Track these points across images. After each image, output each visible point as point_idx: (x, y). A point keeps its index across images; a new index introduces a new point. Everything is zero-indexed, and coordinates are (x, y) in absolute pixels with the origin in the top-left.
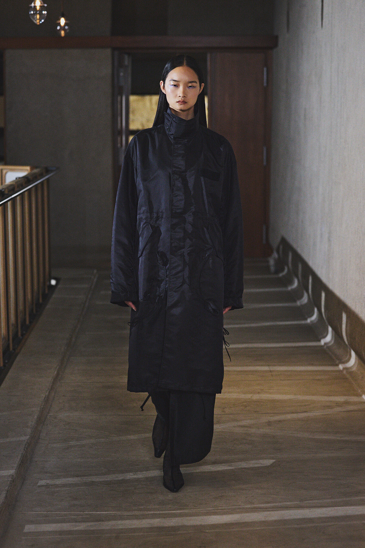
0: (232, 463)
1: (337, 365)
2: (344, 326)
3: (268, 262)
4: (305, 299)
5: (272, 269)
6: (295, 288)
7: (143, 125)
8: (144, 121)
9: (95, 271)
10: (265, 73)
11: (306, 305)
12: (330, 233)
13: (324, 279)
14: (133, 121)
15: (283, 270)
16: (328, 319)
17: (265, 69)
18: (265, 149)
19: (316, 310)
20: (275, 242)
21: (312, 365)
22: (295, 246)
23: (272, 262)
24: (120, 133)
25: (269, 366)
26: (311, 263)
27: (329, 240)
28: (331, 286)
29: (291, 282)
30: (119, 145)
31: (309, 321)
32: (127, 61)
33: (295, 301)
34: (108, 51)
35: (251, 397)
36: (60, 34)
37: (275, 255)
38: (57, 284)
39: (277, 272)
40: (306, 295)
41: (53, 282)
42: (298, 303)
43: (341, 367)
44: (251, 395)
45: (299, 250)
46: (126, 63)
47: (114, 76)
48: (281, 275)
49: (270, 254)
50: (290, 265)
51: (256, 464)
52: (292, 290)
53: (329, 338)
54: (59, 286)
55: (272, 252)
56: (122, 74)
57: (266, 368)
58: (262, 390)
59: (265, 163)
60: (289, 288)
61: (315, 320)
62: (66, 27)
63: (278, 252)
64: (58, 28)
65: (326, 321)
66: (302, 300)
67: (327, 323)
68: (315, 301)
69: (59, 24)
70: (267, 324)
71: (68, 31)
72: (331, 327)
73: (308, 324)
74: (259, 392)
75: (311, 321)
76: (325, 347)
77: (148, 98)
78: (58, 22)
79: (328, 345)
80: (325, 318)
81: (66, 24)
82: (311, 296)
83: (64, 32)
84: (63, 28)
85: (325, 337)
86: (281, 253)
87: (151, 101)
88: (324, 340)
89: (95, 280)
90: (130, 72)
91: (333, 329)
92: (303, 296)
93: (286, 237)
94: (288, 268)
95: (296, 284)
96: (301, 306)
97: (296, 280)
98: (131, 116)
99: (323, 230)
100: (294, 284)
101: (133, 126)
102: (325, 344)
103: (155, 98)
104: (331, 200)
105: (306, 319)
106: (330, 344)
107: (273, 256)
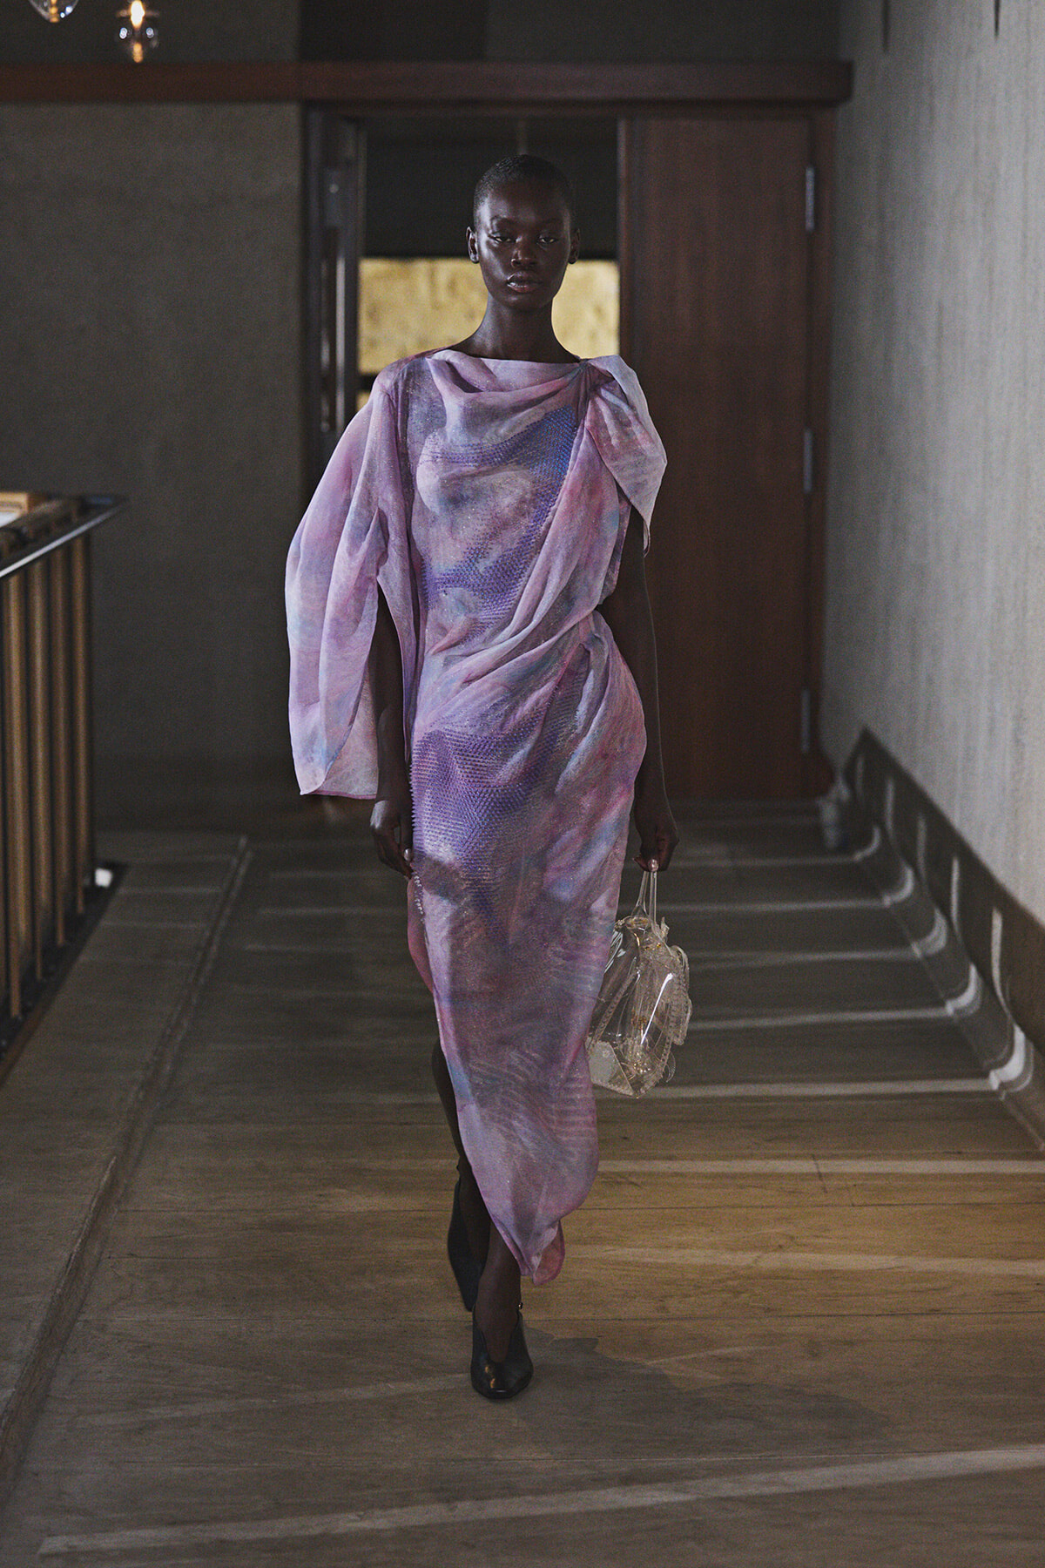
0: (691, 1483)
3: (816, 812)
4: (938, 938)
5: (831, 835)
6: (905, 902)
9: (243, 841)
10: (810, 185)
11: (940, 954)
12: (1019, 717)
13: (1001, 872)
14: (373, 344)
15: (866, 840)
16: (1012, 1003)
17: (810, 174)
18: (808, 437)
19: (973, 971)
20: (840, 747)
21: (959, 1155)
22: (904, 761)
23: (829, 813)
24: (327, 383)
25: (814, 1157)
26: (956, 819)
27: (1017, 741)
28: (1022, 896)
29: (893, 882)
31: (950, 1008)
32: (352, 146)
33: (903, 943)
34: (291, 112)
35: (756, 1261)
36: (130, 53)
37: (841, 790)
38: (115, 883)
39: (846, 847)
40: (940, 921)
41: (103, 878)
42: (916, 950)
44: (754, 1255)
45: (918, 775)
46: (349, 151)
49: (823, 788)
50: (889, 824)
52: (895, 905)
53: (1015, 1067)
54: (122, 890)
55: (831, 781)
56: (334, 189)
57: (807, 1166)
58: (792, 1238)
59: (808, 486)
60: (887, 901)
61: (970, 1005)
62: (150, 32)
63: (850, 782)
64: (123, 33)
65: (1006, 1010)
66: (930, 939)
67: (1010, 1017)
68: (972, 945)
69: (126, 22)
70: (811, 1018)
71: (154, 44)
72: (1023, 1029)
73: (949, 1019)
74: (780, 1246)
75: (957, 1011)
76: (1003, 1098)
77: (421, 267)
78: (123, 13)
79: (1012, 1091)
80: (1002, 1000)
81: (147, 22)
82: (956, 928)
83: (143, 49)
84: (138, 35)
85: (1002, 1063)
86: (859, 782)
87: (432, 276)
88: (999, 1072)
89: (243, 870)
90: (362, 181)
91: (1030, 1036)
92: (931, 926)
93: (875, 729)
94: (885, 834)
95: (909, 887)
96: (925, 958)
97: (909, 874)
98: (365, 326)
99: (998, 706)
100: (902, 887)
101: (372, 362)
102: (1003, 1085)
103: (447, 268)
104: (1025, 609)
105: (942, 1004)
106: (1020, 1088)
107: (833, 795)
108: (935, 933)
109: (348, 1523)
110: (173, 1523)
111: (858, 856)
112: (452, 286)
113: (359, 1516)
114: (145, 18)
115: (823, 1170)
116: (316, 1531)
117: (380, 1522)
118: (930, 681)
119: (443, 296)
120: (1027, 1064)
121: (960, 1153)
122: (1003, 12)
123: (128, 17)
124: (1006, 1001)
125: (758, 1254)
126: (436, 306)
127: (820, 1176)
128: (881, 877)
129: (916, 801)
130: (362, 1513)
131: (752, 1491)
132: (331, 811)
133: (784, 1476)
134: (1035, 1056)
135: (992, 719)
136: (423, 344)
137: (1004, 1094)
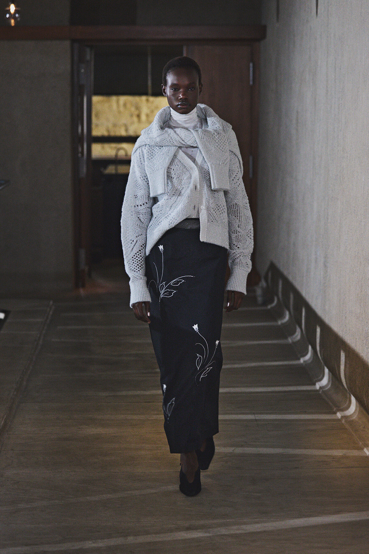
1: (335, 413)
2: (342, 367)
3: (254, 291)
4: (298, 336)
5: (260, 299)
6: (286, 323)
7: (108, 131)
8: (110, 126)
9: (51, 303)
10: (251, 69)
11: (298, 341)
12: (326, 257)
13: (319, 312)
14: (97, 125)
15: (272, 301)
16: (324, 359)
17: (251, 65)
18: (251, 158)
19: (310, 347)
20: (263, 268)
22: (285, 273)
23: (259, 292)
24: (80, 140)
25: (254, 414)
26: (304, 293)
27: (325, 266)
28: (327, 320)
29: (282, 316)
30: (80, 155)
31: (302, 361)
32: (89, 55)
33: (286, 337)
34: (67, 43)
35: (233, 451)
36: (10, 23)
37: (263, 283)
38: (6, 317)
39: (265, 303)
40: (298, 330)
41: (1, 316)
42: (290, 340)
43: (339, 415)
44: (233, 449)
45: (290, 278)
46: (88, 57)
47: (74, 73)
49: (257, 283)
50: (280, 295)
51: (238, 529)
52: (282, 324)
53: (325, 381)
54: (8, 320)
55: (260, 280)
56: (83, 71)
58: (246, 442)
59: (251, 175)
60: (280, 323)
61: (309, 359)
62: (17, 15)
63: (266, 281)
64: (8, 16)
65: (322, 361)
66: (294, 336)
67: (323, 364)
68: (310, 338)
69: (9, 12)
70: (253, 364)
71: (19, 19)
72: (328, 368)
73: (302, 364)
74: (242, 445)
75: (304, 361)
76: (320, 392)
77: (114, 98)
78: (8, 9)
79: (324, 389)
80: (320, 358)
81: (16, 12)
82: (304, 332)
83: (14, 21)
84: (13, 16)
85: (320, 380)
86: (269, 280)
87: (118, 102)
88: (319, 383)
89: (51, 313)
90: (92, 68)
91: (330, 370)
92: (295, 332)
93: (275, 261)
94: (278, 299)
95: (287, 317)
96: (293, 343)
97: (287, 313)
98: (94, 119)
99: (318, 254)
100: (285, 317)
101: (96, 132)
102: (321, 388)
103: (123, 99)
104: (328, 218)
105: (299, 359)
106: (327, 389)
107: (260, 285)
108: (297, 334)
109: (89, 545)
110: (26, 545)
111: (269, 307)
112: (125, 105)
113: (93, 542)
114: (15, 10)
115: (257, 418)
116: (77, 548)
117: (101, 544)
118: (294, 244)
119: (122, 109)
120: (329, 381)
121: (305, 412)
122: (319, 7)
123: (10, 10)
124: (322, 358)
125: (235, 448)
126: (119, 112)
127: (256, 420)
128: (277, 314)
129: (289, 287)
130: (94, 541)
131: (232, 532)
132: (82, 292)
133: (244, 527)
134: (332, 377)
135: (316, 258)
136: (115, 125)
137: (321, 390)
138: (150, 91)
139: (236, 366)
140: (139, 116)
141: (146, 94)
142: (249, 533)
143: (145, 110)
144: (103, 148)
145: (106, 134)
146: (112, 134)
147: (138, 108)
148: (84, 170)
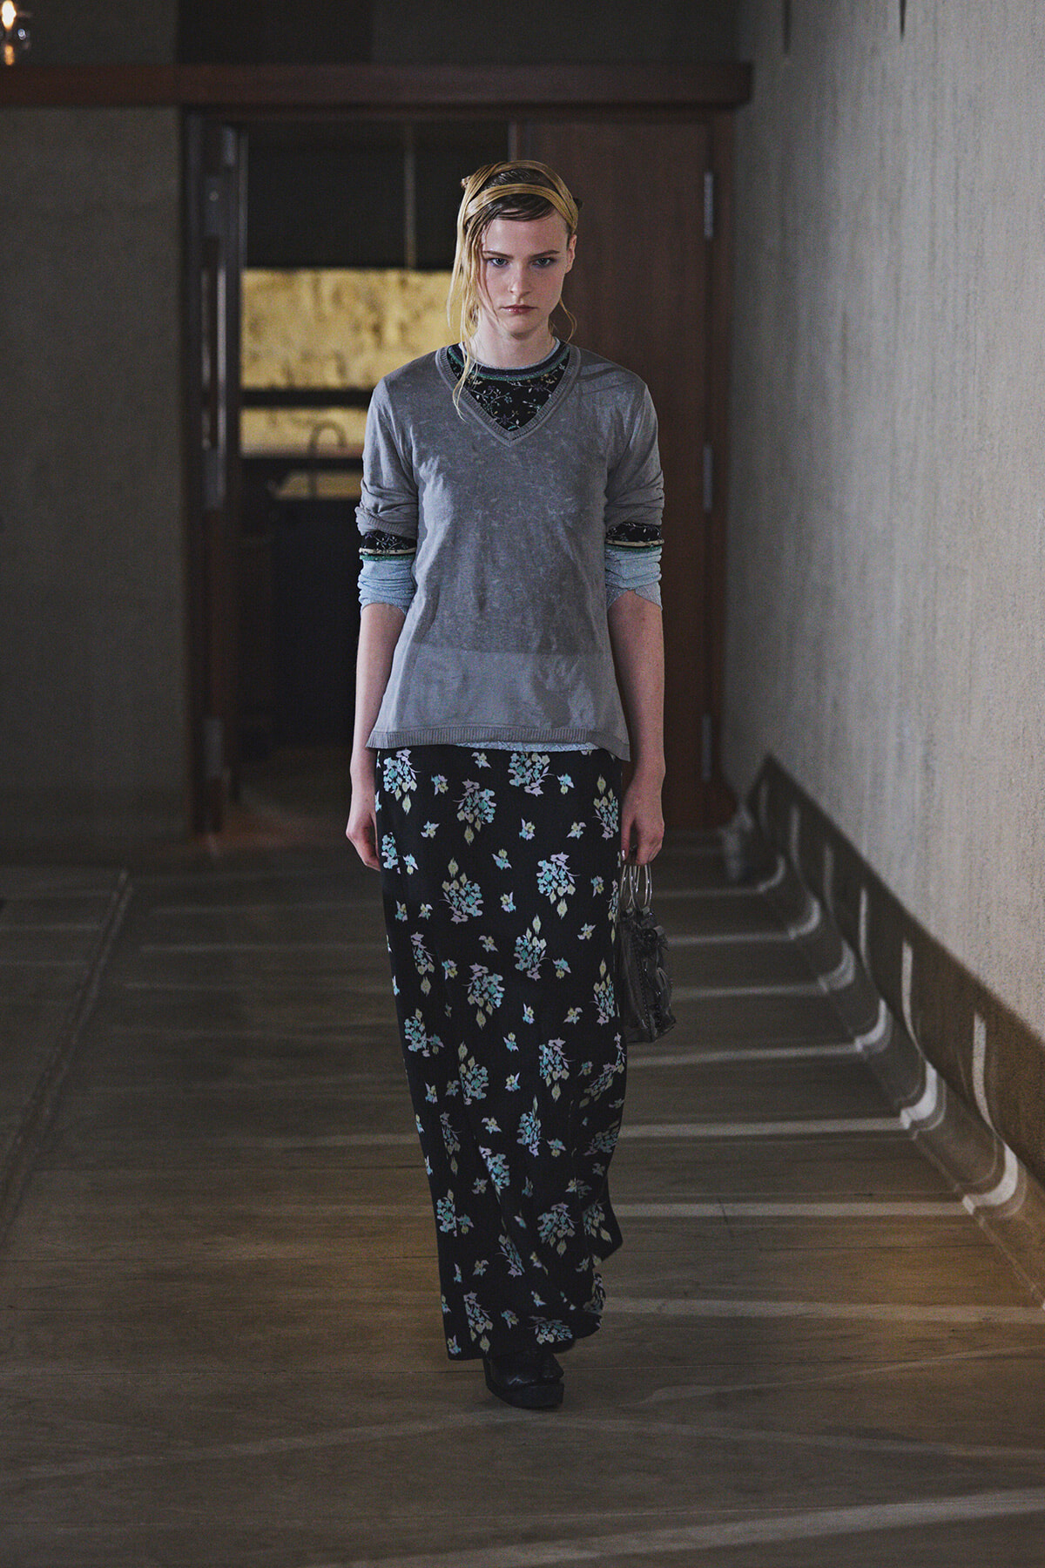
0: (596, 1540)
1: (958, 1198)
2: (978, 1064)
3: (718, 842)
4: (846, 972)
5: (734, 866)
6: (811, 934)
7: (288, 373)
8: (294, 357)
9: (123, 876)
10: (708, 191)
11: (849, 988)
12: (929, 742)
13: (910, 903)
14: (255, 357)
15: (770, 871)
16: (923, 1039)
17: (708, 179)
18: (708, 453)
19: (883, 1006)
20: (743, 775)
21: (870, 1197)
22: (810, 788)
23: (732, 843)
24: (208, 399)
25: (720, 1201)
26: (864, 850)
27: (927, 767)
28: (932, 926)
29: (800, 915)
30: (206, 443)
31: (859, 1045)
32: (232, 150)
33: (810, 977)
34: (169, 116)
35: (660, 1308)
37: (744, 819)
39: (749, 878)
40: (848, 956)
42: (823, 985)
43: (969, 1204)
44: (660, 1302)
45: (824, 803)
46: (230, 157)
47: (189, 203)
48: (762, 888)
49: (725, 819)
50: (794, 853)
51: (673, 1540)
52: (800, 938)
53: (927, 1105)
55: (734, 809)
56: (214, 196)
57: (712, 1210)
58: (697, 1284)
59: (707, 503)
60: (793, 934)
61: (880, 1042)
62: (22, 34)
63: (753, 809)
65: (918, 1047)
66: (836, 974)
67: (921, 1054)
68: (882, 980)
70: (717, 1056)
71: (27, 46)
72: (935, 1066)
73: (858, 1056)
74: (686, 1293)
75: (866, 1048)
76: (914, 1139)
77: (305, 278)
79: (925, 1129)
80: (913, 1036)
81: (19, 23)
82: (865, 961)
83: (14, 50)
84: (9, 37)
85: (914, 1102)
86: (763, 811)
87: (316, 288)
88: (910, 1110)
89: (123, 906)
90: (243, 188)
91: (941, 1073)
92: (838, 960)
93: (779, 755)
94: (789, 863)
95: (815, 919)
96: (833, 992)
97: (815, 907)
98: (247, 341)
99: (907, 731)
100: (808, 917)
101: (255, 376)
102: (914, 1124)
103: (331, 279)
104: (935, 630)
105: (851, 1040)
106: (932, 1127)
107: (736, 824)
108: (842, 967)
112: (337, 297)
114: (17, 19)
115: (729, 1213)
118: (836, 705)
119: (328, 307)
120: (939, 1106)
121: (870, 1195)
122: (908, 10)
124: (917, 1039)
125: (664, 1300)
126: (321, 318)
127: (726, 1219)
128: (787, 909)
129: (822, 830)
131: (659, 1547)
132: (213, 844)
133: (692, 1531)
134: (948, 1096)
135: (901, 745)
136: (307, 357)
137: (916, 1133)
138: (411, 256)
139: (668, 1060)
140: (377, 330)
141: (398, 263)
142: (709, 1550)
143: (395, 313)
144: (274, 423)
145: (280, 381)
146: (300, 382)
147: (375, 306)
148: (218, 488)
